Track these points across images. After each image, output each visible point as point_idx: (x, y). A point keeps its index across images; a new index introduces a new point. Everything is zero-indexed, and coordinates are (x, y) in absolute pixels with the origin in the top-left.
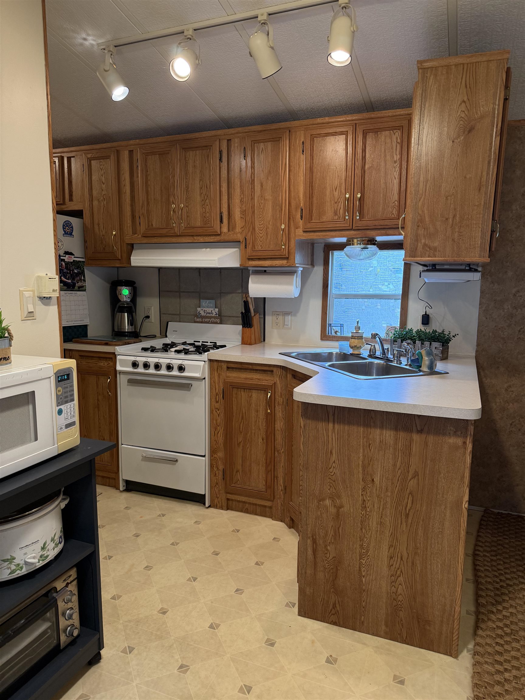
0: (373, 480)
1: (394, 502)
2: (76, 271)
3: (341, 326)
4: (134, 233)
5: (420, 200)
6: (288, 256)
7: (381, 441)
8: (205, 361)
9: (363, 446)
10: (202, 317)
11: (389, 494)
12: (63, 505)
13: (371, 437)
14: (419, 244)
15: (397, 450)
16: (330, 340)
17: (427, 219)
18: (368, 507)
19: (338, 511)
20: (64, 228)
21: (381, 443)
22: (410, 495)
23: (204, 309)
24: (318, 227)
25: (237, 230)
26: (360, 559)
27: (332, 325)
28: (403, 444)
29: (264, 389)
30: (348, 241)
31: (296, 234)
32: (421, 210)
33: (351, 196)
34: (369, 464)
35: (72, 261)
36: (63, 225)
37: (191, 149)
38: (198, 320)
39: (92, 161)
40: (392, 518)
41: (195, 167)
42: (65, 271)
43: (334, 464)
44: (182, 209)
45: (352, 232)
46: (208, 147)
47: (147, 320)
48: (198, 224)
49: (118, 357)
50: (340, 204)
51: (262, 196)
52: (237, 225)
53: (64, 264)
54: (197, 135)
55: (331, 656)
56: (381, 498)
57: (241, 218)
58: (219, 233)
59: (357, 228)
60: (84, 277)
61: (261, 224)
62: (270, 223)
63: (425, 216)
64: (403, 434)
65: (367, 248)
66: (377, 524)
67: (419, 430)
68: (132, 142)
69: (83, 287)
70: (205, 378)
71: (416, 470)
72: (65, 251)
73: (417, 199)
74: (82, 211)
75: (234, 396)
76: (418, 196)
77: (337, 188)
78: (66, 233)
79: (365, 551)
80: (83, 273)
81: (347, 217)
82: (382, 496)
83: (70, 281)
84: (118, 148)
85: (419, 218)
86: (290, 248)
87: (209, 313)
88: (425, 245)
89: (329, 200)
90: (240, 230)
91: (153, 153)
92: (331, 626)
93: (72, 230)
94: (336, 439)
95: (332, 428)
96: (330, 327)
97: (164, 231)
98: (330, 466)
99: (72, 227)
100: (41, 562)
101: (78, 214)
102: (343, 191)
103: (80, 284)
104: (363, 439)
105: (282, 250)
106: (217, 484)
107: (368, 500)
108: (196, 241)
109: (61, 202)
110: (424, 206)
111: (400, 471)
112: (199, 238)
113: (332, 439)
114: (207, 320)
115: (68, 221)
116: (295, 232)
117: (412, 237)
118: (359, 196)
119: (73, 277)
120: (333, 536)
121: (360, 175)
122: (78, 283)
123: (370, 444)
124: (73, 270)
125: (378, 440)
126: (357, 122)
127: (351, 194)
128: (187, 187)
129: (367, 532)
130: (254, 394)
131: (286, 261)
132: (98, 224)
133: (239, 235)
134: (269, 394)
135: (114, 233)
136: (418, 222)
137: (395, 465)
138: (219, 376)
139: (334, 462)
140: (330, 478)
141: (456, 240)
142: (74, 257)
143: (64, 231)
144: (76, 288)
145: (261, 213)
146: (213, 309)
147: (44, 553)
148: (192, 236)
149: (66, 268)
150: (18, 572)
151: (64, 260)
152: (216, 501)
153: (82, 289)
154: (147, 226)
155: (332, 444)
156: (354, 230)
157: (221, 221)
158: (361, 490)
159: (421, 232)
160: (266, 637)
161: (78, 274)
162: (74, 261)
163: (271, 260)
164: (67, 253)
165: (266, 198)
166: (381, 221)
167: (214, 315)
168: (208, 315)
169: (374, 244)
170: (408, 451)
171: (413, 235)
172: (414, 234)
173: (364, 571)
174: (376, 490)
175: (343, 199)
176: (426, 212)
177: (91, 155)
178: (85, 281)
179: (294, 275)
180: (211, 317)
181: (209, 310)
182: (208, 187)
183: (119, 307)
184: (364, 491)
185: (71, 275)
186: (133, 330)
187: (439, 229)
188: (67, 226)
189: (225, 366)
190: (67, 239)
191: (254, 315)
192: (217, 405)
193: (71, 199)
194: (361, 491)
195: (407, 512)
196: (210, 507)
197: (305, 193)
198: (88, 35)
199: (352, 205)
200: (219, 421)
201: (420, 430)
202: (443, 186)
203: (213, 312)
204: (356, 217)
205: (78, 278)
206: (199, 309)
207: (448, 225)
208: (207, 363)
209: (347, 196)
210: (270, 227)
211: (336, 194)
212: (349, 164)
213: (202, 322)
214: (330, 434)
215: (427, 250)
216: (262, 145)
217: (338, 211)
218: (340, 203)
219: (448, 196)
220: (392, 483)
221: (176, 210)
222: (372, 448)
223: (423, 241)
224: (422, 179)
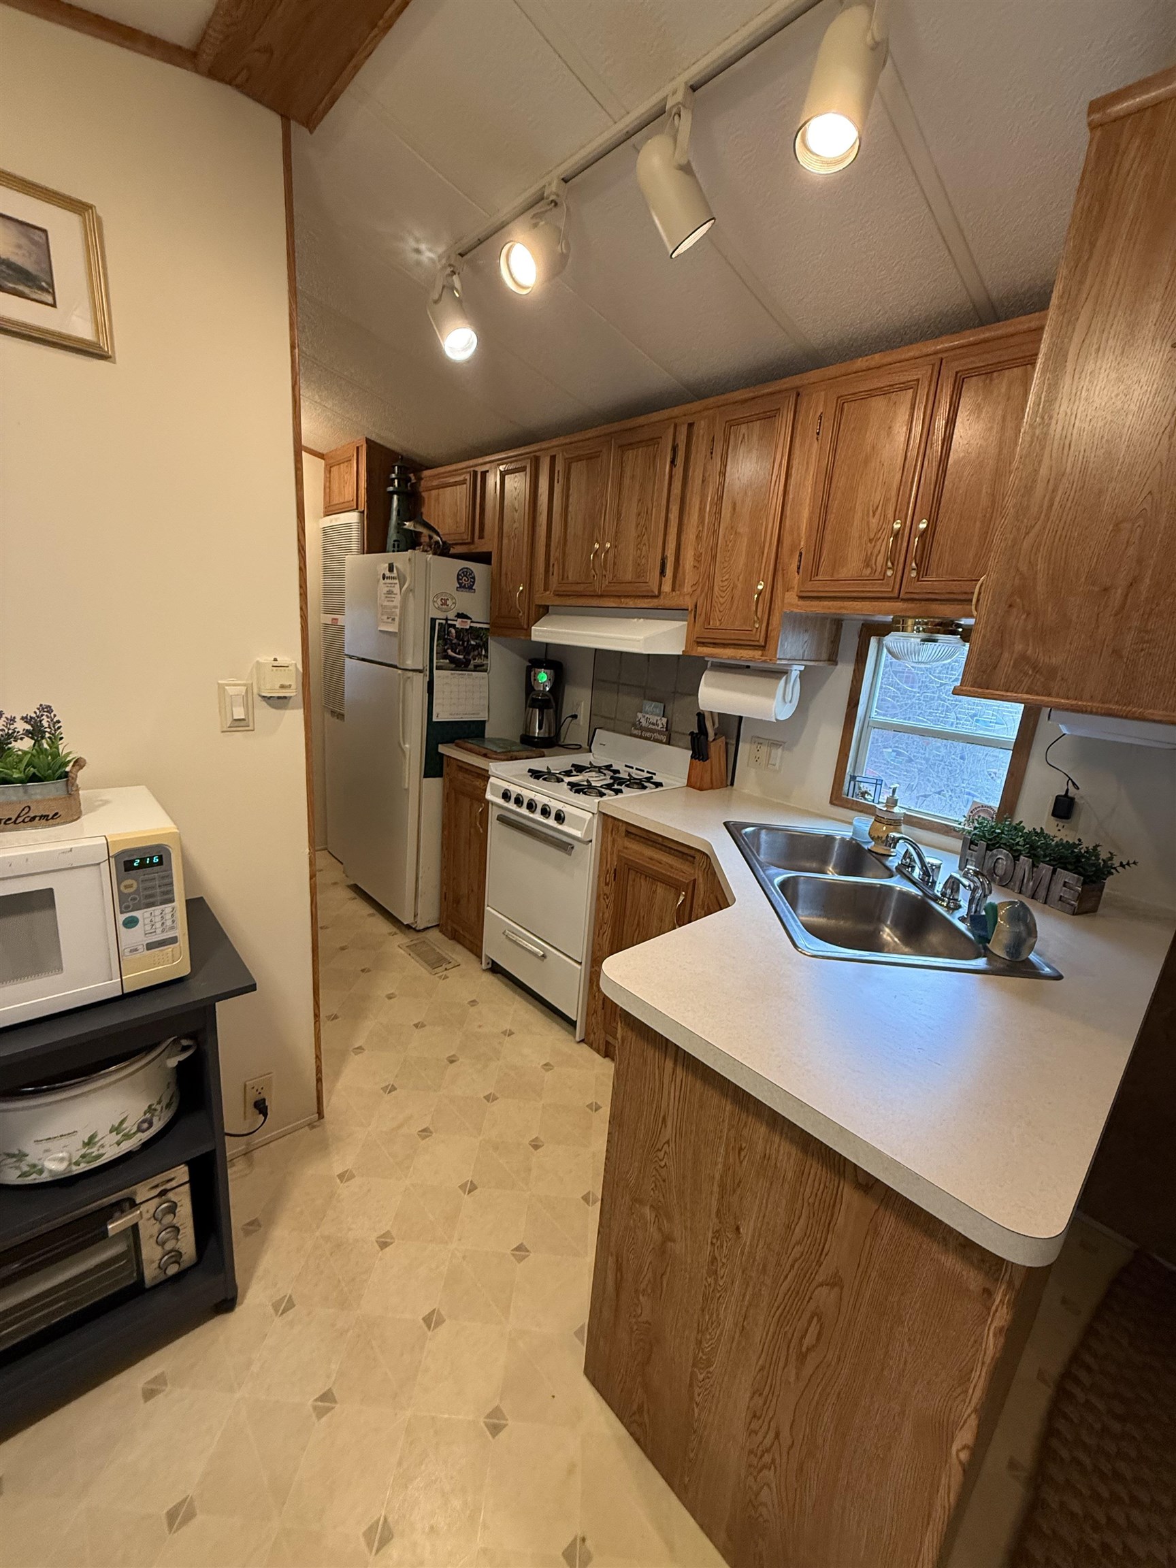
0: (738, 1229)
1: (776, 1305)
2: (472, 642)
3: (876, 784)
4: (546, 590)
5: (1027, 534)
6: (763, 644)
7: (767, 1156)
8: (593, 814)
9: (727, 1146)
10: (642, 729)
11: (768, 1281)
12: (173, 1062)
13: (745, 1132)
14: (1006, 655)
15: (800, 1197)
16: (848, 808)
17: (1041, 588)
18: (722, 1278)
19: (663, 1243)
20: (458, 579)
21: (766, 1162)
22: (815, 1319)
23: (647, 716)
24: (827, 589)
25: (685, 590)
26: (694, 1365)
27: (858, 779)
28: (815, 1190)
29: (676, 886)
30: (895, 621)
31: (786, 601)
32: (1027, 561)
33: (905, 526)
34: (734, 1191)
35: (468, 627)
36: (458, 575)
37: (631, 446)
38: (636, 732)
39: (506, 476)
40: (767, 1334)
41: (633, 477)
42: (455, 641)
43: (666, 1145)
44: (608, 551)
45: (900, 605)
46: (654, 441)
47: (574, 721)
48: (629, 577)
49: (492, 780)
50: (879, 543)
51: (732, 528)
52: (686, 581)
53: (453, 631)
54: (642, 420)
55: (583, 1540)
56: (751, 1277)
57: (695, 567)
58: (657, 593)
59: (908, 596)
60: (487, 651)
61: (724, 579)
62: (741, 578)
63: (1035, 579)
64: (820, 1168)
65: (935, 641)
66: (736, 1325)
67: (860, 1181)
68: (555, 442)
69: (483, 665)
70: (591, 841)
71: (838, 1271)
72: (458, 614)
73: (1018, 530)
74: (491, 553)
75: (630, 882)
76: (1025, 520)
77: (877, 508)
78: (461, 587)
79: (704, 1357)
80: (485, 646)
81: (889, 573)
82: (754, 1275)
83: (461, 657)
84: (537, 454)
85: (1017, 581)
86: (770, 628)
87: (653, 724)
88: (1023, 657)
89: (857, 535)
90: (690, 590)
91: (578, 459)
92: (631, 1441)
93: (474, 583)
94: (677, 1099)
95: (671, 1070)
96: (852, 783)
97: (580, 588)
98: (659, 1146)
99: (474, 578)
100: (82, 1165)
101: (484, 558)
102: (890, 515)
103: (477, 661)
104: (729, 1130)
105: (755, 630)
106: (595, 1012)
107: (724, 1264)
108: (623, 606)
109: (469, 540)
110: (1038, 550)
111: (798, 1249)
112: (628, 600)
113: (669, 1093)
114: (648, 734)
115: (467, 568)
116: (784, 598)
117: (988, 635)
118: (923, 526)
119: (467, 650)
120: (649, 1281)
121: (934, 478)
122: (475, 659)
123: (741, 1149)
124: (468, 641)
125: (760, 1149)
126: (944, 355)
127: (905, 523)
128: (619, 513)
129: (712, 1324)
130: (660, 889)
131: (760, 652)
132: (506, 574)
133: (687, 598)
134: (682, 898)
135: (521, 588)
136: (1012, 594)
137: (789, 1227)
138: (614, 842)
139: (668, 1142)
140: (657, 1170)
141: (1125, 653)
142: (472, 622)
143: (459, 583)
144: (471, 667)
145: (727, 559)
146: (659, 718)
147: (90, 1151)
148: (619, 597)
149: (457, 637)
150: (34, 1176)
151: (455, 625)
152: (592, 1036)
153: (478, 668)
154: (560, 579)
155: (668, 1105)
156: (904, 600)
157: (662, 572)
158: (711, 1231)
159: (1017, 621)
160: (496, 1402)
161: (475, 648)
162: (471, 627)
163: (734, 648)
164: (461, 616)
165: (738, 530)
166: (967, 583)
167: (659, 728)
168: (651, 726)
169: (954, 633)
170: (825, 1214)
171: (993, 627)
172: (996, 627)
173: (699, 1395)
174: (742, 1253)
175: (887, 532)
176: (1040, 566)
177: (504, 466)
178: (486, 657)
179: (780, 679)
180: (653, 731)
181: (653, 719)
182: (649, 512)
183: (533, 698)
184: (717, 1239)
185: (465, 648)
186: (547, 735)
187: (1074, 618)
188: (465, 576)
189: (623, 829)
190: (465, 595)
191: (714, 740)
192: (607, 890)
193: (481, 537)
194: (710, 1234)
195: (804, 1349)
196: (582, 1041)
197: (810, 519)
198: (417, 240)
199: (905, 544)
200: (606, 915)
201: (864, 1183)
202: (1110, 489)
203: (659, 722)
204: (910, 573)
205: (476, 653)
206: (640, 715)
207: (1106, 606)
208: (596, 816)
209: (897, 526)
210: (739, 585)
211: (874, 521)
212: (912, 453)
213: (641, 737)
214: (666, 1082)
215: (1026, 674)
216: (743, 429)
217: (874, 558)
218: (880, 541)
219: (1122, 522)
220: (778, 1264)
221: (599, 552)
222: (745, 1157)
223: (1019, 647)
224: (1043, 471)
